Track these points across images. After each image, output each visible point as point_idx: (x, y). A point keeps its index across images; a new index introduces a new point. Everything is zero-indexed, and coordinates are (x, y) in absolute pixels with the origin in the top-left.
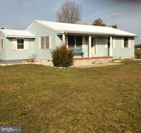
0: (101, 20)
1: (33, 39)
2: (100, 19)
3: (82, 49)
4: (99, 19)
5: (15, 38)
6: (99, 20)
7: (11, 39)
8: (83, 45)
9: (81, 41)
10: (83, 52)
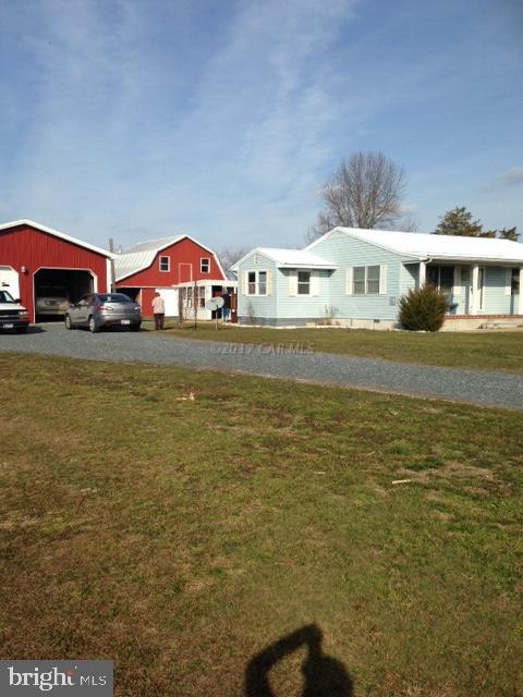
0: (466, 211)
1: (329, 272)
2: (463, 209)
3: (452, 296)
4: (460, 207)
5: (294, 269)
6: (459, 211)
7: (286, 271)
8: (455, 288)
9: (452, 277)
10: (455, 301)
